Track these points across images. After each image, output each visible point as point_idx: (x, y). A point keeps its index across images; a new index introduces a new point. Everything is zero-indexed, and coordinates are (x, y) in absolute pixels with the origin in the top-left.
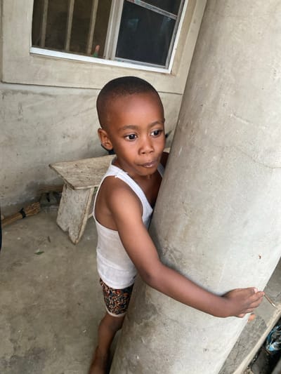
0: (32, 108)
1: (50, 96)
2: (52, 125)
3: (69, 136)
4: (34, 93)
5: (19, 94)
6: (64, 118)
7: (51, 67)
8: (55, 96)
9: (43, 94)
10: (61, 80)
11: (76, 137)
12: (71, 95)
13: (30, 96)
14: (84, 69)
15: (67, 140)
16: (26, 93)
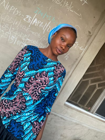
0: (55, 121)
1: (64, 119)
2: (59, 130)
3: (63, 136)
4: (58, 117)
5: (53, 115)
6: (65, 129)
7: (69, 111)
8: (66, 120)
9: (61, 118)
10: (70, 116)
11: (66, 138)
12: (72, 122)
13: (56, 117)
14: (81, 115)
15: (62, 137)
16: (56, 115)
